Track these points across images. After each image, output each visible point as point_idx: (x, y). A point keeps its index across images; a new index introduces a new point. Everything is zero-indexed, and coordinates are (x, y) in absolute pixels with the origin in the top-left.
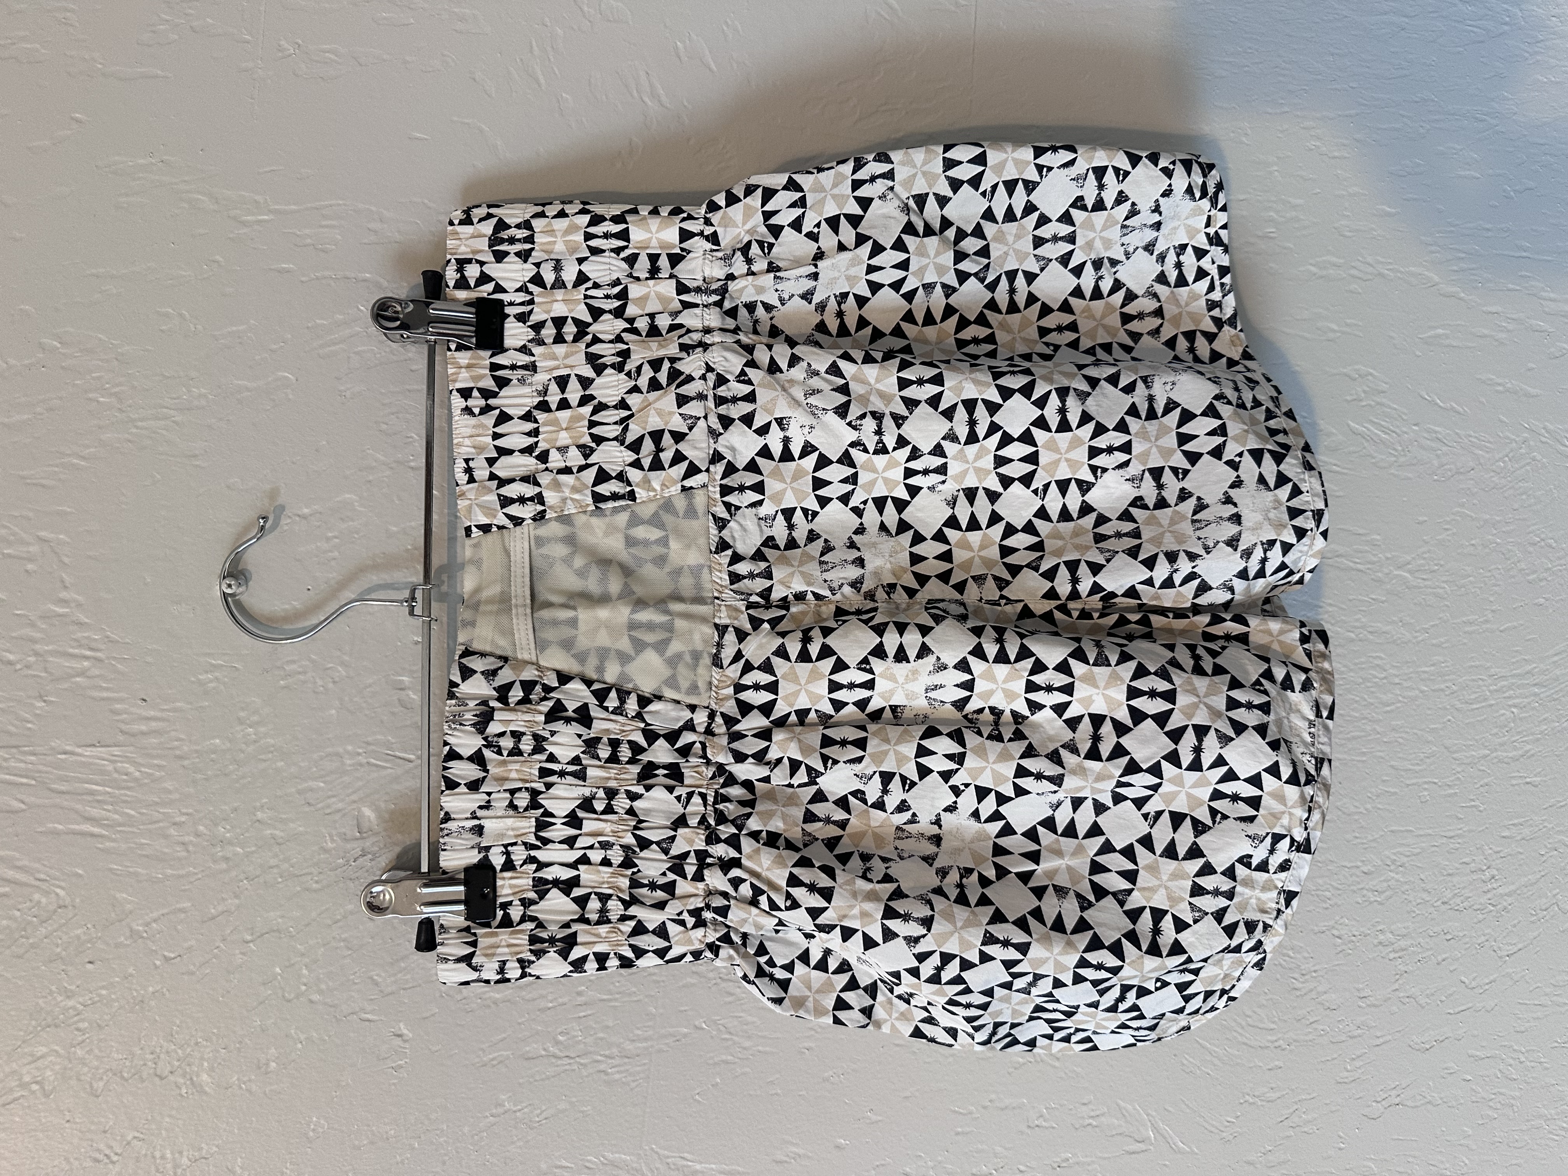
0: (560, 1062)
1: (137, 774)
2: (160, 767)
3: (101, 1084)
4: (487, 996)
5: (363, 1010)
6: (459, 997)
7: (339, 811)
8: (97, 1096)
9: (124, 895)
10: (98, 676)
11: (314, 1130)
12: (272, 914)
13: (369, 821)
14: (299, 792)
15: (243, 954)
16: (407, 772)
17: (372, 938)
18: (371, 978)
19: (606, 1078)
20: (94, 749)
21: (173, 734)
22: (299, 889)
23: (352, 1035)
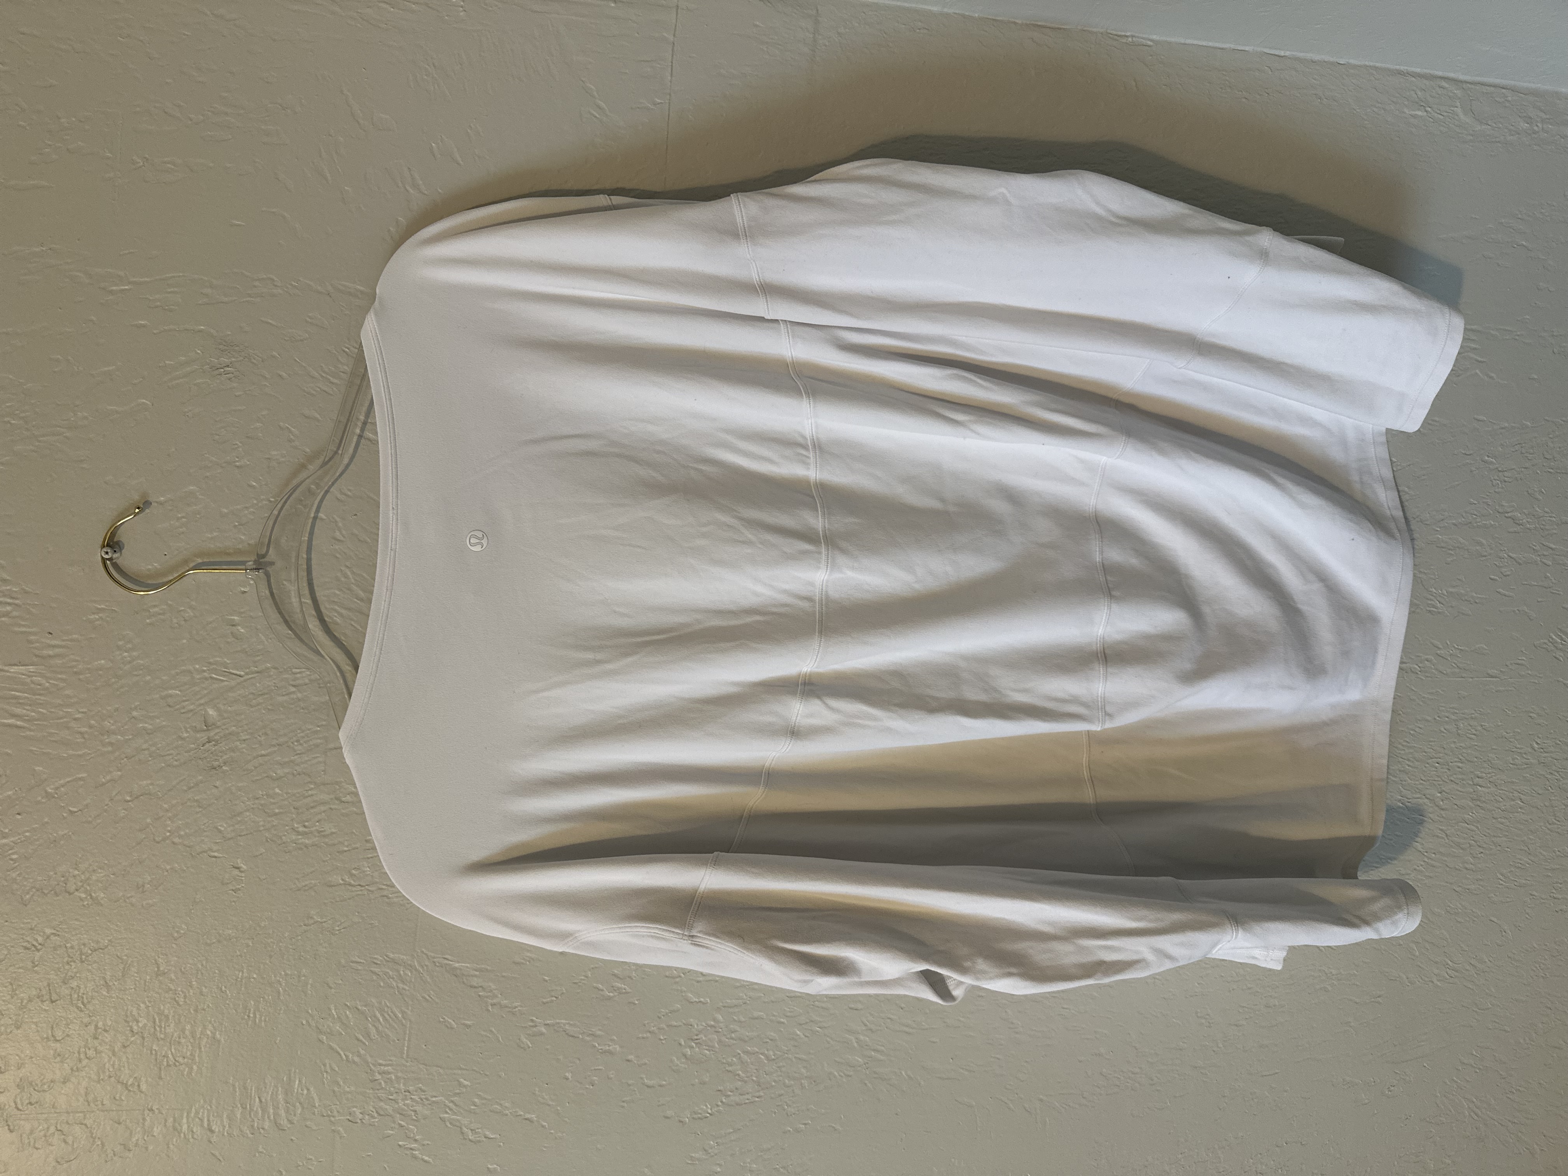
0: (354, 889)
1: (47, 684)
2: (62, 680)
3: (27, 897)
4: (300, 841)
5: (211, 850)
6: (279, 842)
7: (192, 711)
8: (26, 905)
9: (41, 769)
10: (17, 617)
11: (177, 932)
12: (145, 782)
13: (213, 718)
14: (163, 698)
15: (125, 809)
16: (239, 684)
17: (216, 799)
18: (217, 828)
19: (387, 900)
20: (16, 667)
21: (72, 657)
22: (163, 765)
23: (203, 867)
